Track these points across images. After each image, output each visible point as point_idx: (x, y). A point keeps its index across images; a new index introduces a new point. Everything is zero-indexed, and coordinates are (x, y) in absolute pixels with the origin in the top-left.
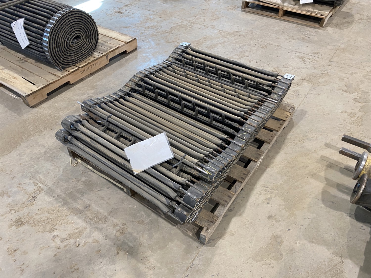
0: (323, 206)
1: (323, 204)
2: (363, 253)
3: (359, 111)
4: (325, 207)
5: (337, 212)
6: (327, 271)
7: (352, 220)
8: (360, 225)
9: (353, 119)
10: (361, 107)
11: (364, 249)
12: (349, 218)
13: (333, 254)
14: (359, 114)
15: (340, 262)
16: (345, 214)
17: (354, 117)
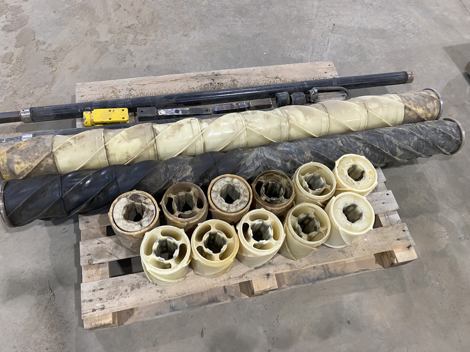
0: (7, 235)
1: (6, 232)
2: (74, 264)
3: (16, 46)
4: (11, 234)
5: (28, 231)
6: (38, 324)
7: (51, 227)
8: (60, 228)
9: (11, 66)
10: (16, 38)
11: (73, 258)
12: (45, 228)
13: (38, 295)
14: (17, 52)
15: (51, 299)
16: (39, 227)
17: (11, 60)
